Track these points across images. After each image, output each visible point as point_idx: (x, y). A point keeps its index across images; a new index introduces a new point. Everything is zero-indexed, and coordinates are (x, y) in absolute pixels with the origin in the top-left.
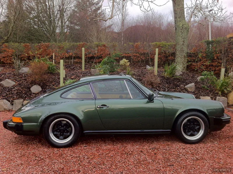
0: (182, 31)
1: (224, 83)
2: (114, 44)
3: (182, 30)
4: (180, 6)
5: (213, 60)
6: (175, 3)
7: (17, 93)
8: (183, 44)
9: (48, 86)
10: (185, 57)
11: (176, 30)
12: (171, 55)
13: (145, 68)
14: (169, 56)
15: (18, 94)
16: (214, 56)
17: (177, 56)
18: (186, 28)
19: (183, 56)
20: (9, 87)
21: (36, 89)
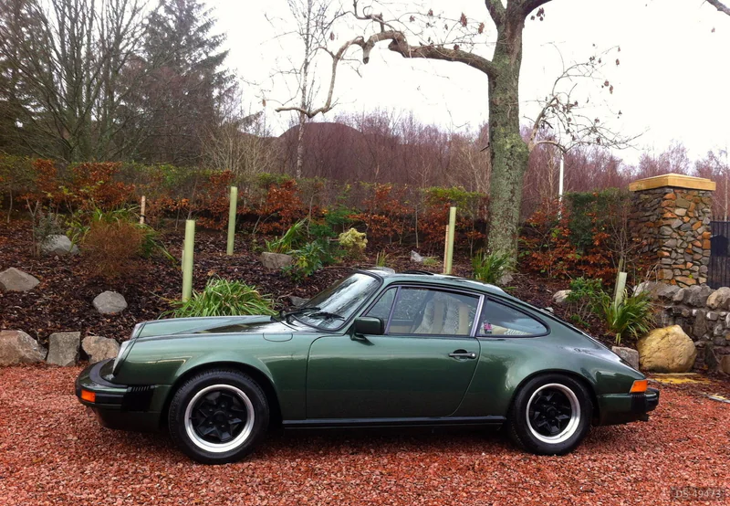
0: (511, 163)
1: (628, 310)
2: (316, 181)
3: (509, 159)
4: (509, 94)
5: (588, 248)
6: (495, 84)
7: (52, 312)
8: (511, 200)
9: (146, 295)
10: (513, 235)
11: (493, 157)
12: (475, 228)
13: (406, 259)
14: (469, 229)
15: (59, 316)
16: (594, 237)
17: (493, 232)
18: (520, 156)
19: (509, 233)
20: (22, 292)
21: (109, 302)
